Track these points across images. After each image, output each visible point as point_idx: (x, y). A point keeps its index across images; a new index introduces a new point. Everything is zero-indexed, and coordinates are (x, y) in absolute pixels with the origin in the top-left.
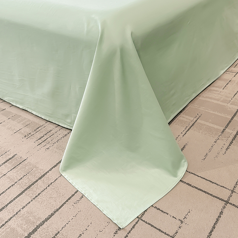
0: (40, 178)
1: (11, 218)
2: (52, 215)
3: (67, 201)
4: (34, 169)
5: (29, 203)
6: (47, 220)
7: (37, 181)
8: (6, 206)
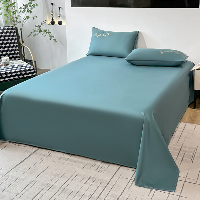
0: (108, 183)
1: (106, 197)
2: (121, 194)
3: (125, 189)
4: (103, 181)
5: (110, 192)
6: (120, 195)
7: (107, 184)
8: (101, 193)
